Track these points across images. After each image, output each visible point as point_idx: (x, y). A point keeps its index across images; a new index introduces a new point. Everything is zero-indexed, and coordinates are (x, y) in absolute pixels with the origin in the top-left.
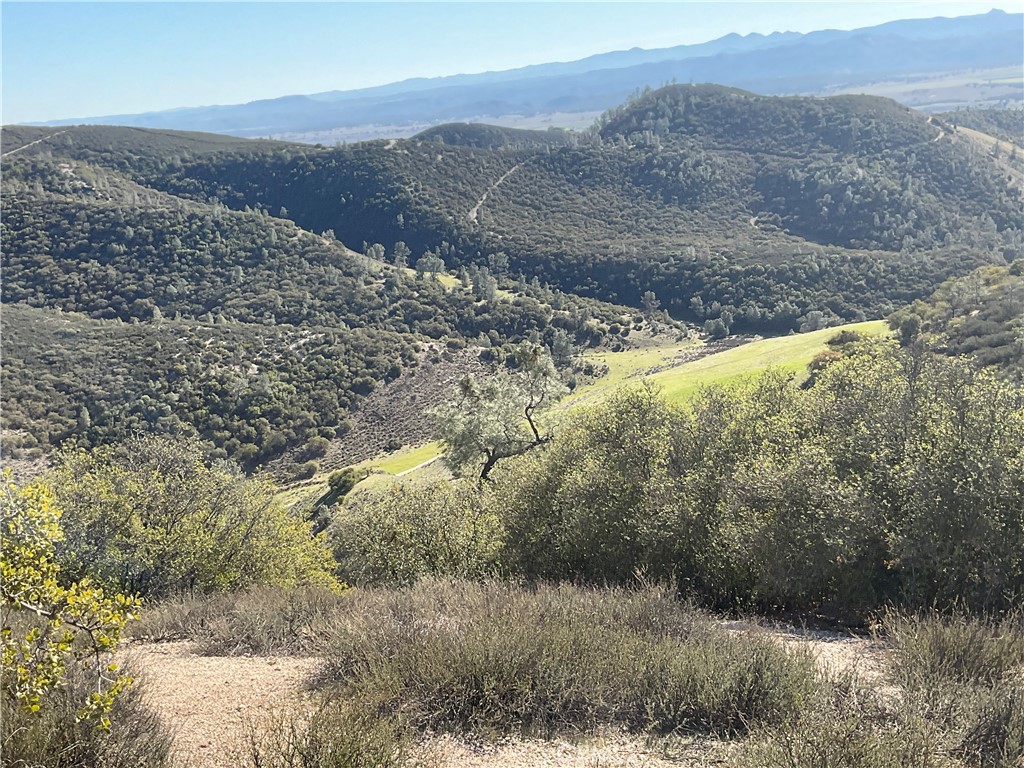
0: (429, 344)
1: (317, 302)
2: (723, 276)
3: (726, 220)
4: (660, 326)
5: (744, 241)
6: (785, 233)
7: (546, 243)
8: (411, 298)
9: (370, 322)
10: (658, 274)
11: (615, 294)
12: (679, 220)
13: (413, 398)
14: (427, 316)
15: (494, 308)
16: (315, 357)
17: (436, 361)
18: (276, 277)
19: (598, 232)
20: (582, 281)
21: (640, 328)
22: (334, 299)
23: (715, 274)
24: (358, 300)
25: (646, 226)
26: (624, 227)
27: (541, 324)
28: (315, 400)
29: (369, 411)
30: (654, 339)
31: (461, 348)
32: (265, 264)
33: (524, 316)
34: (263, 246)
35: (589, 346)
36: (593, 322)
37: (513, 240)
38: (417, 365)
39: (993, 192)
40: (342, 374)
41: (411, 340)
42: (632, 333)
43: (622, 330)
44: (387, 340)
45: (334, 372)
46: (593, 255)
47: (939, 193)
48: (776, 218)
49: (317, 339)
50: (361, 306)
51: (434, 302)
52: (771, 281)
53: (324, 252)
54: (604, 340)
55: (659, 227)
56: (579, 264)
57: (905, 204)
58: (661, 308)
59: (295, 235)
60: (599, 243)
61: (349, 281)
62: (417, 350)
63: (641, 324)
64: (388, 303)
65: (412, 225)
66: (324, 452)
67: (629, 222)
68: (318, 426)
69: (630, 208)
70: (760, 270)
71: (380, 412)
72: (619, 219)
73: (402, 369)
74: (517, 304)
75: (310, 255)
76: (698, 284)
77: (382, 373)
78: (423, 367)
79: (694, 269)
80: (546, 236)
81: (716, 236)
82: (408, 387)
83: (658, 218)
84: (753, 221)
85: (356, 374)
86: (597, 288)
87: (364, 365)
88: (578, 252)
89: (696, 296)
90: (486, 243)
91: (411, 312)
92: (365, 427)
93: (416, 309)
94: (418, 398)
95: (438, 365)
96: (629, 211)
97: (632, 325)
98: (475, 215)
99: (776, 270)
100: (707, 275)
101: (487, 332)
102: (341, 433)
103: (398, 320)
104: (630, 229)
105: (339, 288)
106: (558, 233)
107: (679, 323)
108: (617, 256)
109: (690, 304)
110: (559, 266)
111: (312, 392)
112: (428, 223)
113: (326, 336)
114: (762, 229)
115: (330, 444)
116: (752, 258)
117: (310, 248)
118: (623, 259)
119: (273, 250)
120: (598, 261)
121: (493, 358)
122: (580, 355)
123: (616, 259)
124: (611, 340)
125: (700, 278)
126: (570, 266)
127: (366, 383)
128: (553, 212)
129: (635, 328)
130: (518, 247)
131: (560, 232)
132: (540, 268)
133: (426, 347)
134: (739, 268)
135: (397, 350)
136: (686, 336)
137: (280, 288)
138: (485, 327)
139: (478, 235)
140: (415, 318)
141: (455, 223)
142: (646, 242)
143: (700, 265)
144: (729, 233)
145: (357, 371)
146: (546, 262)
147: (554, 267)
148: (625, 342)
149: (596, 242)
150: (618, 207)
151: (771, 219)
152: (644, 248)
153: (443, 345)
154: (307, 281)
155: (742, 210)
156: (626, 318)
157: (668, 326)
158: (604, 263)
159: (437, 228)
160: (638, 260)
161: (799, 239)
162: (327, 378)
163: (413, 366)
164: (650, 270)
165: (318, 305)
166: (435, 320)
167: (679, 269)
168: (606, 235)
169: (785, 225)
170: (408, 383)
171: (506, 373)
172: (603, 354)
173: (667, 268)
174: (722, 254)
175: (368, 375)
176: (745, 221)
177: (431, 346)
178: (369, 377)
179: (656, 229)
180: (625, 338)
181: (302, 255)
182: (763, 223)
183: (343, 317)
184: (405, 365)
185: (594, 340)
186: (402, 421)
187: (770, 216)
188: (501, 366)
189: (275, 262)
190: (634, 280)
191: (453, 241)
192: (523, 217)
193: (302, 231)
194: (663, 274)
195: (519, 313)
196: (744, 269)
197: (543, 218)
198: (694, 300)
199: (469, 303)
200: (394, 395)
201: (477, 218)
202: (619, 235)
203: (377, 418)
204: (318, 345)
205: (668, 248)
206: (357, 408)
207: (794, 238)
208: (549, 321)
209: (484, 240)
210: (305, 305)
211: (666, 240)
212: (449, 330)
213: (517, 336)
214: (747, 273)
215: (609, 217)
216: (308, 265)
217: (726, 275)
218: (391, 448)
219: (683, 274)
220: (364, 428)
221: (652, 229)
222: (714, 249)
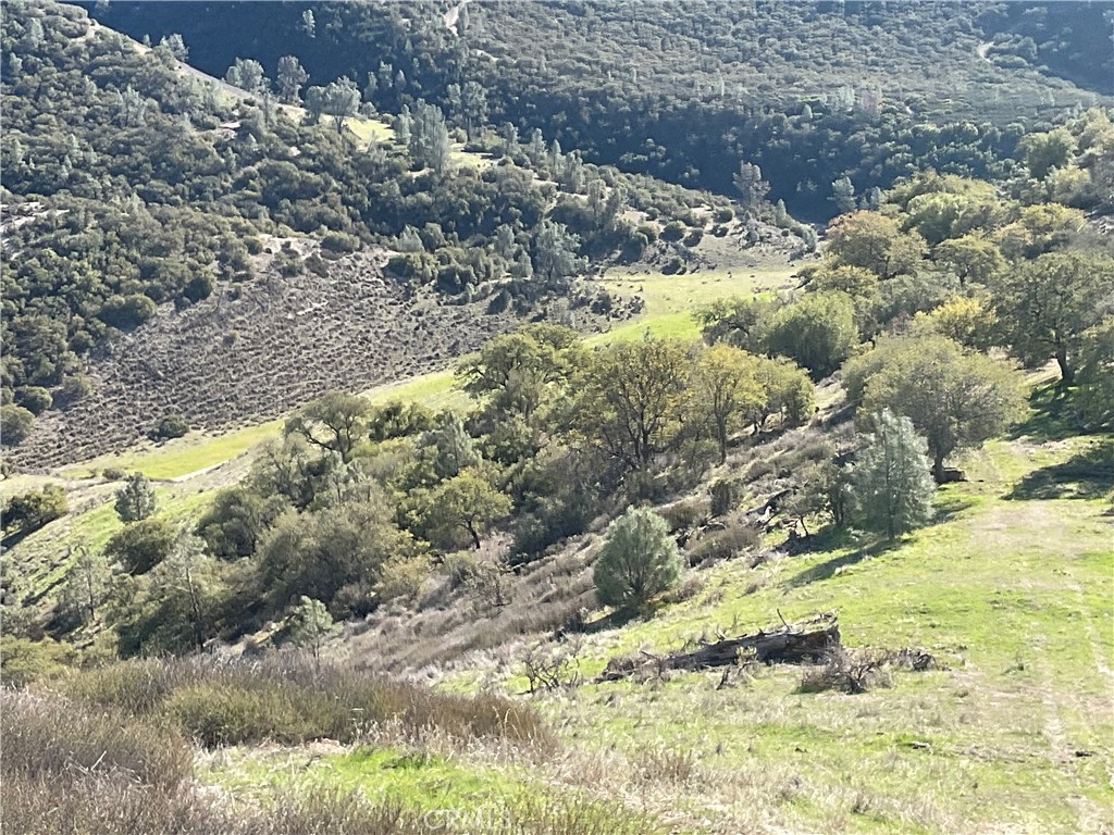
0: (283, 241)
1: (94, 157)
2: (899, 143)
3: (932, 44)
4: (764, 229)
5: (959, 83)
6: (1042, 72)
7: (579, 73)
8: (284, 157)
9: (192, 198)
10: (778, 137)
11: (694, 171)
12: (842, 44)
13: (229, 340)
14: (309, 191)
15: (442, 183)
16: (38, 251)
17: (289, 272)
18: (29, 108)
19: (686, 58)
20: (626, 144)
21: (724, 232)
22: (127, 152)
23: (885, 137)
24: (176, 155)
25: (777, 52)
26: (735, 52)
27: (531, 217)
28: (20, 334)
29: (133, 360)
30: (747, 252)
31: (349, 251)
32: (14, 83)
33: (499, 201)
34: (15, 50)
35: (619, 262)
36: (632, 218)
37: (517, 66)
38: (248, 277)
40: (85, 287)
41: (247, 230)
42: (708, 240)
43: (687, 234)
44: (195, 227)
45: (71, 281)
46: (662, 98)
48: (1027, 45)
49: (49, 218)
50: (182, 168)
51: (326, 166)
52: (989, 153)
53: (131, 66)
54: (650, 251)
55: (802, 53)
56: (634, 114)
58: (772, 198)
59: (82, 33)
60: (681, 77)
61: (166, 121)
62: (254, 249)
63: (727, 225)
64: (234, 163)
65: (332, 32)
66: (21, 437)
67: (748, 44)
68: (16, 385)
69: (752, 18)
70: (969, 132)
71: (154, 363)
72: (729, 37)
73: (215, 283)
74: (489, 177)
75: (103, 71)
76: (850, 156)
77: (169, 288)
78: (261, 283)
79: (847, 127)
80: (580, 60)
81: (906, 73)
82: (221, 318)
83: (802, 38)
84: (982, 49)
85: (116, 288)
86: (663, 160)
87: (136, 271)
88: (635, 92)
89: (842, 178)
90: (464, 69)
91: (277, 183)
92: (118, 392)
93: (288, 179)
94: (239, 341)
95: (293, 281)
96: (751, 23)
97: (709, 227)
98: (456, 17)
99: (999, 134)
100: (869, 139)
101: (421, 226)
102: (62, 402)
103: (248, 198)
104: (747, 55)
105: (142, 133)
106: (604, 58)
107: (806, 227)
108: (707, 100)
109: (832, 192)
110: (596, 116)
111: (17, 319)
112: (361, 30)
113: (71, 213)
114: (997, 64)
115: (35, 421)
116: (959, 110)
117: (106, 58)
118: (716, 106)
119: (32, 58)
120: (670, 108)
121: (411, 272)
122: (597, 277)
123: (704, 106)
124: (663, 252)
125: (856, 145)
126: (616, 116)
127: (132, 306)
128: (606, 20)
129: (713, 232)
130: (526, 78)
131: (611, 55)
132: (561, 117)
133: (276, 245)
134: (930, 127)
135: (212, 247)
136: (811, 250)
137: (31, 129)
138: (418, 217)
139: (454, 54)
140: (285, 194)
141: (413, 30)
142: (770, 78)
143: (858, 121)
144: (933, 70)
145: (120, 281)
146: (572, 108)
147: (586, 118)
148: (689, 257)
149: (675, 76)
150: (730, 16)
151: (1016, 46)
152: (763, 88)
153: (313, 242)
154: (86, 118)
155: (966, 29)
156: (698, 212)
157: (781, 232)
159: (378, 39)
160: (746, 108)
161: (1065, 83)
162: (54, 293)
163: (239, 279)
164: (765, 127)
165: (94, 161)
166: (324, 200)
167: (820, 127)
168: (699, 65)
169: (1044, 56)
170: (223, 311)
171: (434, 302)
172: (643, 276)
173: (797, 126)
174: (908, 103)
175: (140, 291)
176: (968, 48)
177: (288, 244)
178: (140, 296)
179: (796, 58)
180: (692, 250)
181: (87, 71)
182: (1002, 52)
183: (141, 187)
184: (224, 276)
185: (631, 250)
186: (199, 383)
187: (1018, 41)
188: (427, 288)
189: (32, 80)
190: (734, 145)
191: (401, 63)
192: (547, 26)
193: (98, 27)
194: (789, 136)
195: (491, 193)
196: (939, 130)
197: (585, 29)
198: (838, 184)
199: (394, 171)
200: (190, 332)
201: (457, 25)
202: (724, 66)
203: (148, 375)
204: (49, 230)
205: (808, 90)
206: (107, 354)
207: (1052, 80)
208: (546, 210)
209: (463, 63)
210: (68, 161)
211: (809, 77)
212: (347, 220)
213: (480, 237)
214: (947, 137)
215: (710, 32)
216: (95, 91)
217: (906, 140)
218: (163, 434)
219: (826, 138)
220: (115, 393)
221: (789, 57)
222: (895, 94)
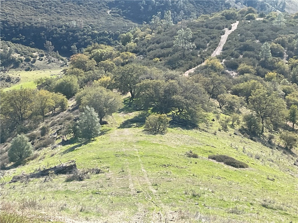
2: (88, 36)
3: (96, 10)
4: (53, 59)
5: (103, 20)
6: (124, 18)
10: (56, 34)
11: (33, 43)
12: (72, 9)
19: (29, 12)
20: (16, 36)
21: (42, 60)
23: (84, 34)
25: (55, 11)
26: (43, 11)
30: (49, 65)
35: (12, 68)
36: (16, 56)
39: (218, 4)
42: (38, 62)
43: (32, 60)
46: (23, 23)
47: (195, 3)
48: (120, 11)
52: (111, 39)
54: (22, 65)
55: (61, 11)
56: (15, 27)
57: (179, 7)
58: (55, 50)
60: (28, 17)
63: (43, 58)
67: (47, 9)
70: (106, 33)
72: (41, 6)
76: (75, 39)
79: (74, 31)
81: (89, 18)
83: (61, 7)
84: (109, 12)
86: (24, 40)
88: (15, 21)
89: (74, 45)
96: (47, 3)
97: (38, 58)
99: (114, 34)
100: (80, 35)
104: (46, 11)
106: (6, 11)
107: (64, 58)
108: (36, 24)
109: (71, 49)
114: (112, 16)
116: (103, 28)
118: (39, 25)
120: (25, 26)
122: (6, 72)
123: (35, 25)
124: (25, 65)
125: (77, 36)
126: (11, 28)
131: (8, 11)
134: (96, 32)
136: (66, 64)
142: (53, 18)
143: (77, 30)
144: (96, 17)
148: (33, 66)
149: (26, 17)
152: (51, 21)
155: (104, 6)
156: (35, 54)
157: (57, 59)
158: (29, 26)
160: (47, 26)
161: (130, 21)
164: (52, 31)
167: (67, 31)
168: (33, 14)
169: (124, 14)
172: (20, 72)
173: (61, 31)
174: (90, 25)
176: (105, 11)
179: (60, 13)
180: (33, 64)
182: (114, 13)
185: (16, 65)
187: (117, 10)
190: (44, 36)
194: (59, 34)
196: (98, 33)
198: (72, 47)
202: (40, 14)
205: (64, 21)
207: (126, 20)
211: (64, 18)
214: (100, 35)
215: (36, 5)
219: (69, 34)
221: (58, 12)
222: (86, 23)
